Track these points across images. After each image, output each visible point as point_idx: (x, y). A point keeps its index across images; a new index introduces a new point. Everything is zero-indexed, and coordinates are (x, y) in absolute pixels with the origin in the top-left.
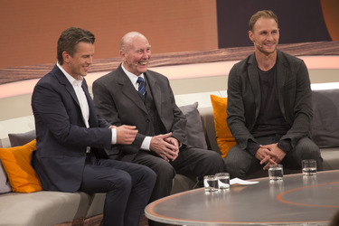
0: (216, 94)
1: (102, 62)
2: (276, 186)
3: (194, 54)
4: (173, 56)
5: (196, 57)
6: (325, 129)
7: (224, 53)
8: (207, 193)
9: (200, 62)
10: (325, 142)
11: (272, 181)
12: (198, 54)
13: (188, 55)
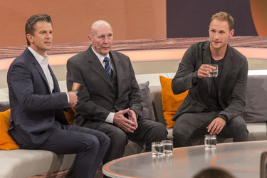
0: (164, 75)
1: (71, 45)
2: (210, 152)
3: (147, 42)
4: (129, 43)
5: (148, 44)
6: (251, 108)
7: (171, 42)
8: (154, 156)
9: (151, 49)
10: (250, 118)
11: (207, 149)
12: (150, 42)
13: (142, 43)
